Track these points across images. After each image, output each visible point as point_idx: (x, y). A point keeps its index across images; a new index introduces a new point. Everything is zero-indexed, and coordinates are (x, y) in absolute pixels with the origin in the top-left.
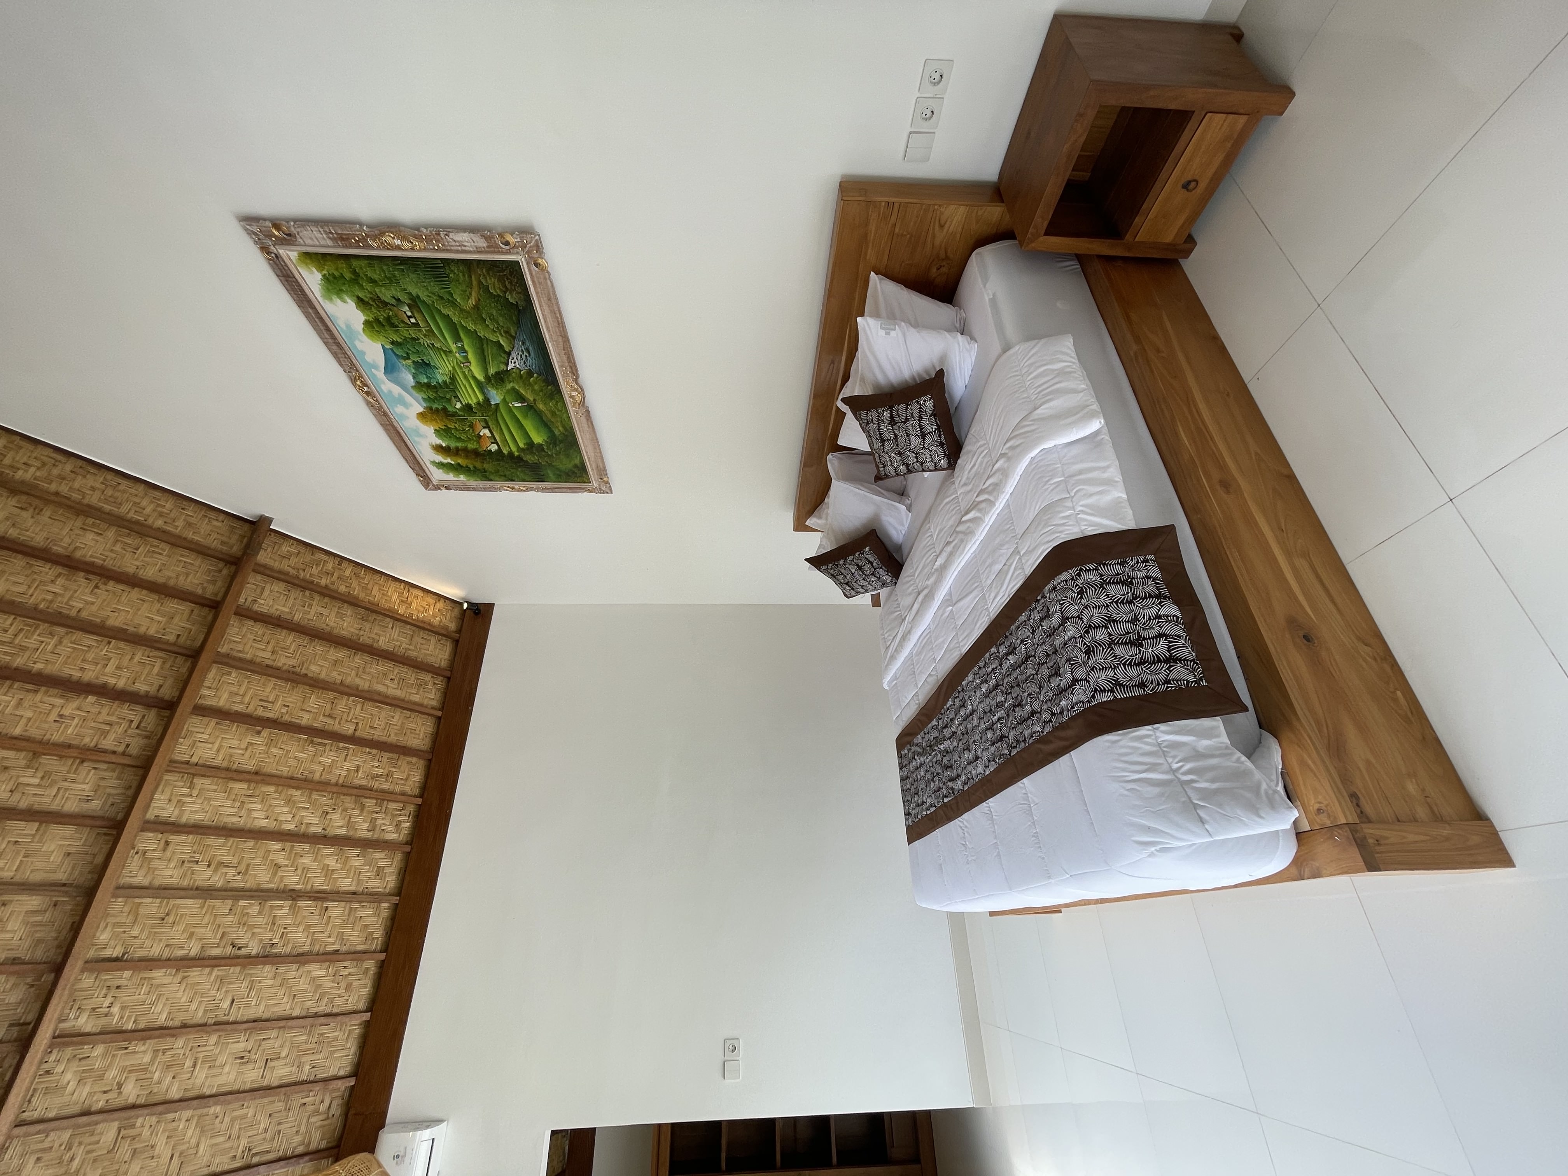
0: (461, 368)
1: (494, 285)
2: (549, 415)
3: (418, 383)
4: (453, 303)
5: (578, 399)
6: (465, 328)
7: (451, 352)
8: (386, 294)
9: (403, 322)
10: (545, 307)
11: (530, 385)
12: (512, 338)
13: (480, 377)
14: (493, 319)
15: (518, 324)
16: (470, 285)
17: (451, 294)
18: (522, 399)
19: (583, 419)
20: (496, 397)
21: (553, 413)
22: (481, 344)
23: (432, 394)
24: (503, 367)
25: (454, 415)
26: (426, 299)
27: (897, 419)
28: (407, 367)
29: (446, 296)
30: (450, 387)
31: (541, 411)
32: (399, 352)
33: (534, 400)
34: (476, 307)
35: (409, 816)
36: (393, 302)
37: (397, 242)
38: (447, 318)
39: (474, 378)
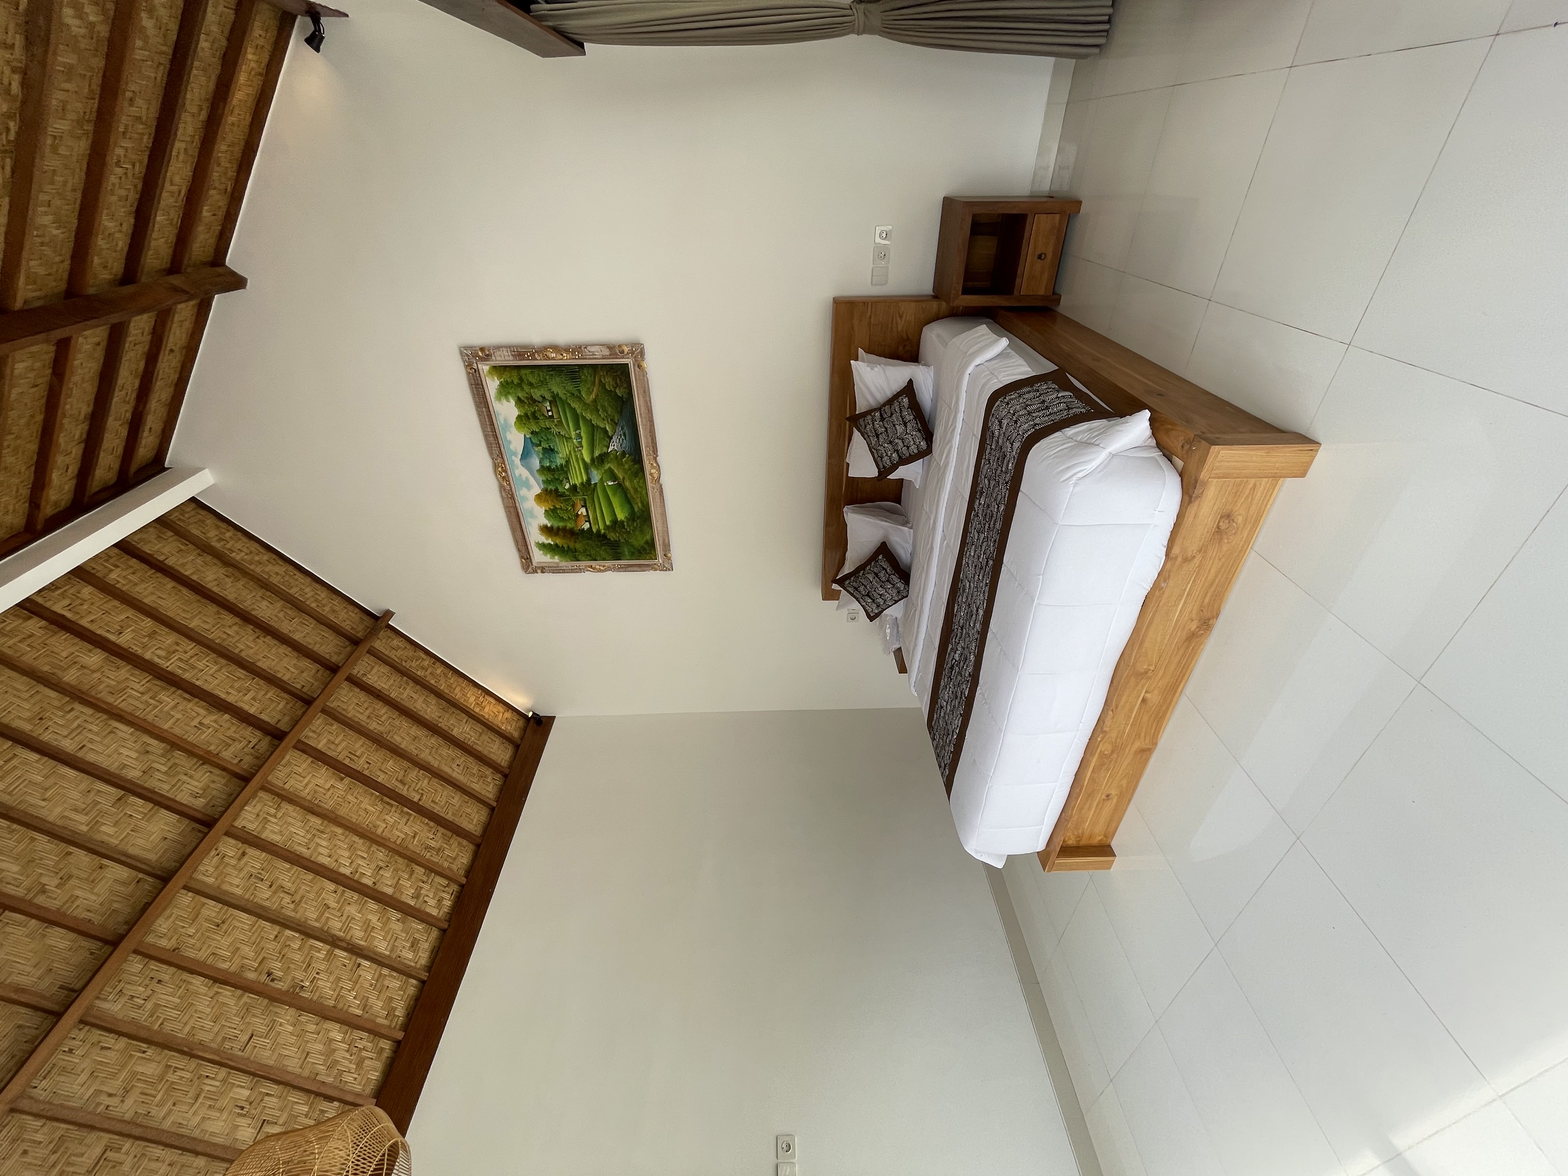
0: (575, 452)
1: (609, 382)
2: (632, 492)
3: (542, 467)
4: (580, 398)
5: (656, 476)
6: (584, 418)
7: (571, 438)
8: (537, 394)
9: (543, 415)
10: (641, 399)
11: (622, 464)
12: (615, 424)
13: (587, 459)
14: (605, 410)
15: (621, 413)
16: (594, 384)
17: (579, 391)
18: (614, 477)
19: (657, 494)
20: (596, 476)
21: (636, 490)
22: (593, 429)
23: (550, 477)
24: (605, 450)
25: (562, 495)
26: (564, 398)
27: (885, 416)
28: (538, 453)
29: (576, 393)
30: (566, 469)
31: (627, 489)
32: (535, 441)
33: (624, 478)
34: (595, 401)
35: (452, 895)
36: (540, 399)
37: (553, 355)
38: (573, 410)
39: (583, 460)
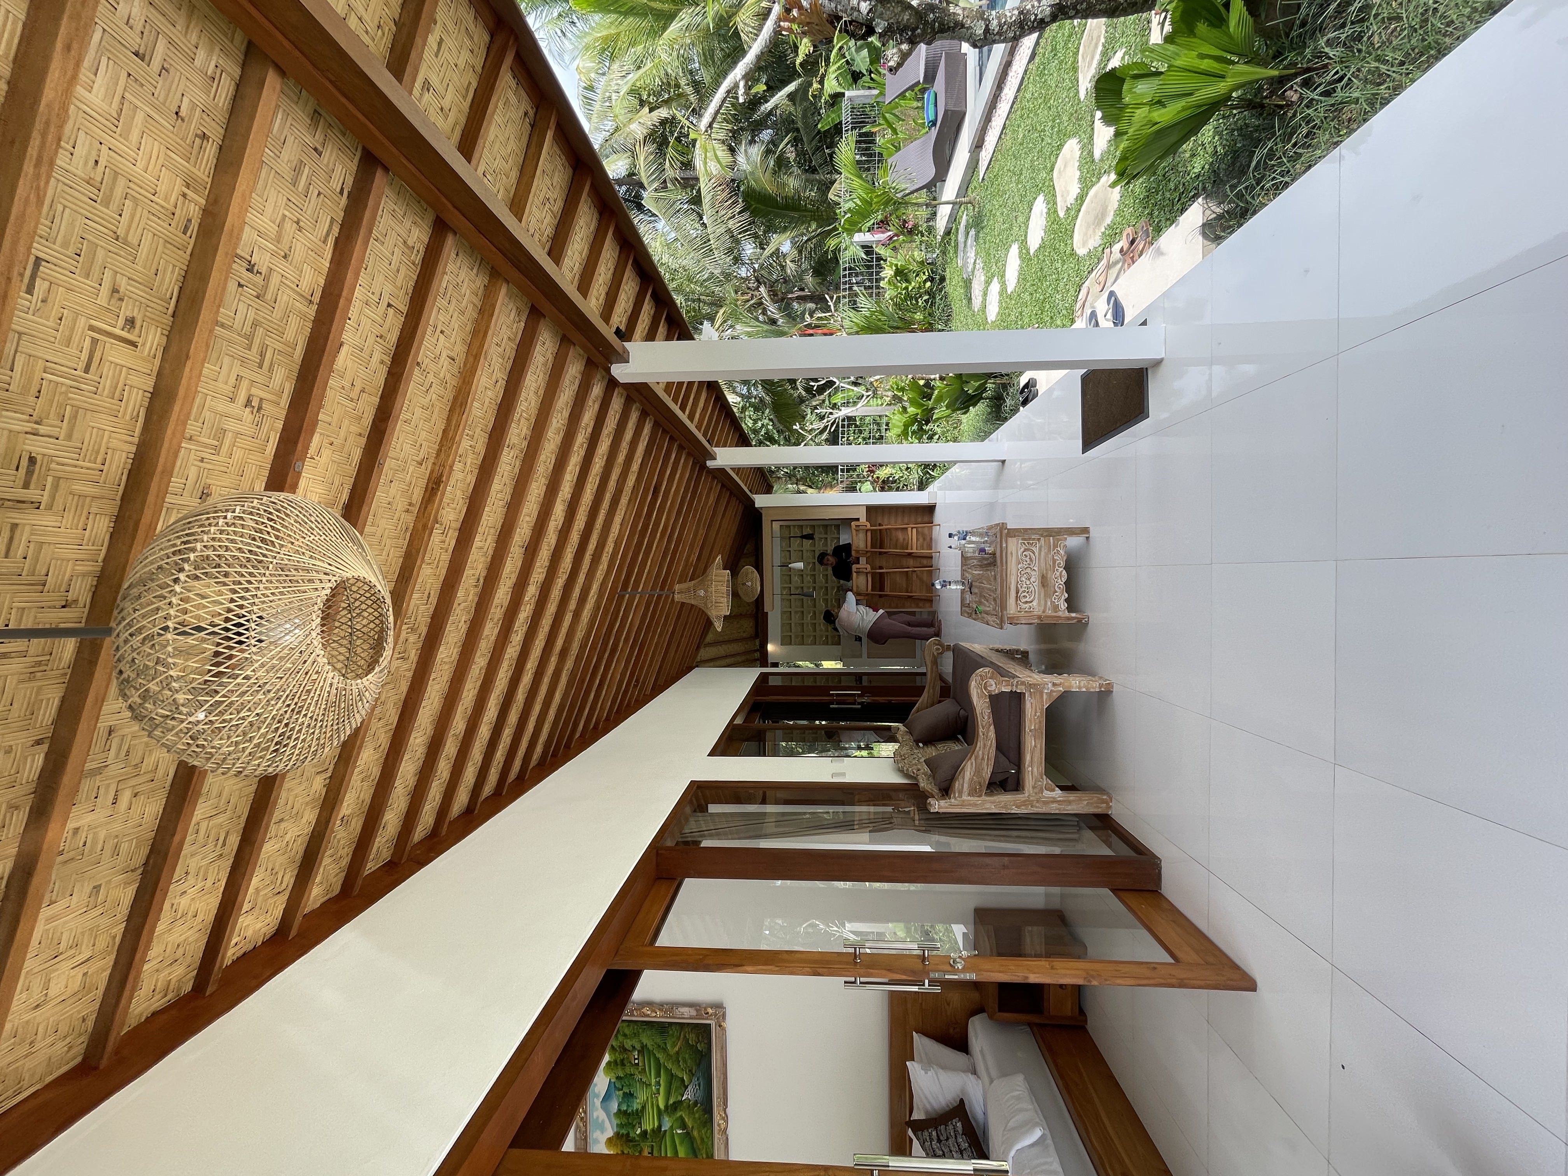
0: (652, 1098)
1: (692, 1038)
2: (699, 1142)
3: (619, 1110)
4: (665, 1050)
5: (723, 1127)
6: (666, 1068)
7: (650, 1085)
8: (628, 1044)
9: (630, 1062)
10: (719, 1054)
11: (693, 1113)
12: (691, 1074)
13: (662, 1106)
14: (685, 1061)
15: (699, 1065)
16: (679, 1038)
17: (666, 1044)
18: (684, 1126)
19: (723, 1147)
20: (667, 1124)
21: (702, 1140)
22: (672, 1078)
23: (624, 1121)
24: (679, 1098)
25: (632, 1140)
26: (651, 1048)
28: (618, 1096)
29: (662, 1045)
30: (639, 1115)
31: (695, 1138)
32: (618, 1085)
33: (693, 1127)
34: (677, 1053)
36: (631, 1049)
37: (649, 1012)
38: (657, 1060)
39: (658, 1106)
